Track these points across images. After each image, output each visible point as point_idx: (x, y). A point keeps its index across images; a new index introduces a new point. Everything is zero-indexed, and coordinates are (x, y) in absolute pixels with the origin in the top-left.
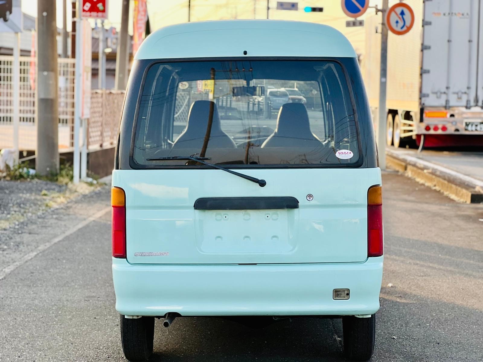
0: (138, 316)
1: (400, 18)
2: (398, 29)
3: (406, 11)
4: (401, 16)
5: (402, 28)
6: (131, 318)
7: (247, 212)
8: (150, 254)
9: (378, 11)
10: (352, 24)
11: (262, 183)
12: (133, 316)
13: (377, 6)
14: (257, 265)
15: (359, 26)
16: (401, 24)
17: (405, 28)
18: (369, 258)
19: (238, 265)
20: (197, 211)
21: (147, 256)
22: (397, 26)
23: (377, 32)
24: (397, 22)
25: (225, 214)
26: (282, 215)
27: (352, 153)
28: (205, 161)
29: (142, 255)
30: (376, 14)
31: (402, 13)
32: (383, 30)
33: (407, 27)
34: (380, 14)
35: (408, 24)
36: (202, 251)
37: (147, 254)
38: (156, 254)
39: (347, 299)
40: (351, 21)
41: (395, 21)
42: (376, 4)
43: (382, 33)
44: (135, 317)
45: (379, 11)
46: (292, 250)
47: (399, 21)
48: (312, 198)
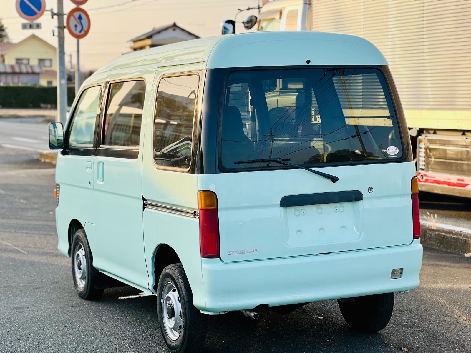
0: (224, 312)
1: (78, 22)
2: (77, 33)
3: (83, 16)
4: (79, 20)
5: (80, 32)
6: (218, 314)
7: (320, 206)
8: (243, 252)
9: (53, 14)
10: (28, 26)
11: (334, 179)
12: (220, 312)
13: (52, 9)
14: (331, 253)
15: (36, 29)
16: (79, 28)
17: (83, 32)
18: (414, 240)
19: (316, 255)
20: (282, 208)
21: (239, 254)
22: (76, 30)
23: (54, 35)
24: (76, 26)
25: (302, 210)
26: (347, 206)
27: (397, 149)
28: (288, 161)
29: (236, 253)
30: (52, 17)
31: (80, 18)
32: (59, 33)
33: (84, 31)
34: (56, 17)
35: (85, 28)
36: (287, 245)
37: (240, 252)
38: (248, 251)
39: (400, 277)
40: (27, 23)
41: (74, 25)
42: (52, 8)
43: (58, 36)
44: (222, 312)
45: (55, 14)
46: (359, 238)
47: (78, 25)
48: (372, 190)
